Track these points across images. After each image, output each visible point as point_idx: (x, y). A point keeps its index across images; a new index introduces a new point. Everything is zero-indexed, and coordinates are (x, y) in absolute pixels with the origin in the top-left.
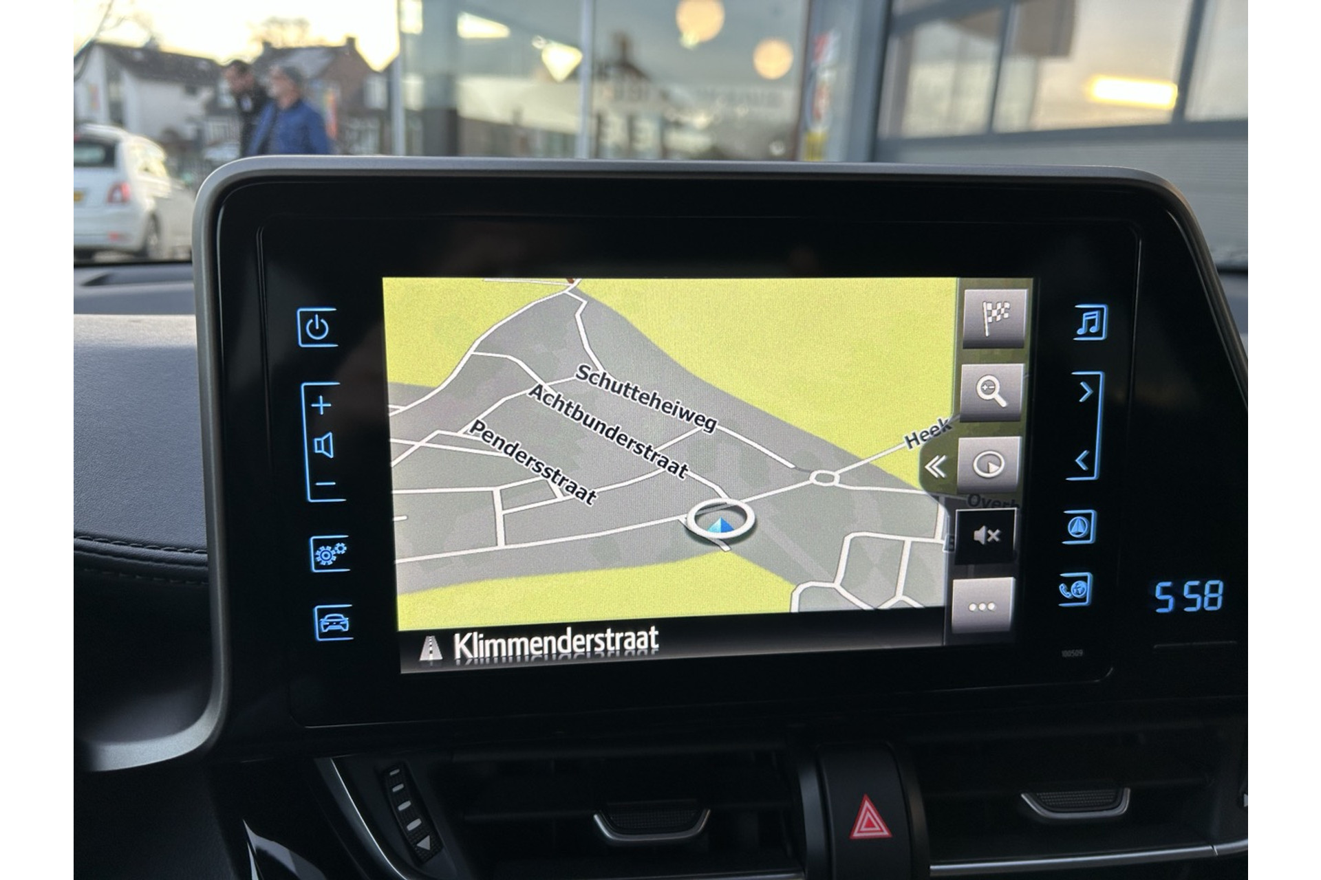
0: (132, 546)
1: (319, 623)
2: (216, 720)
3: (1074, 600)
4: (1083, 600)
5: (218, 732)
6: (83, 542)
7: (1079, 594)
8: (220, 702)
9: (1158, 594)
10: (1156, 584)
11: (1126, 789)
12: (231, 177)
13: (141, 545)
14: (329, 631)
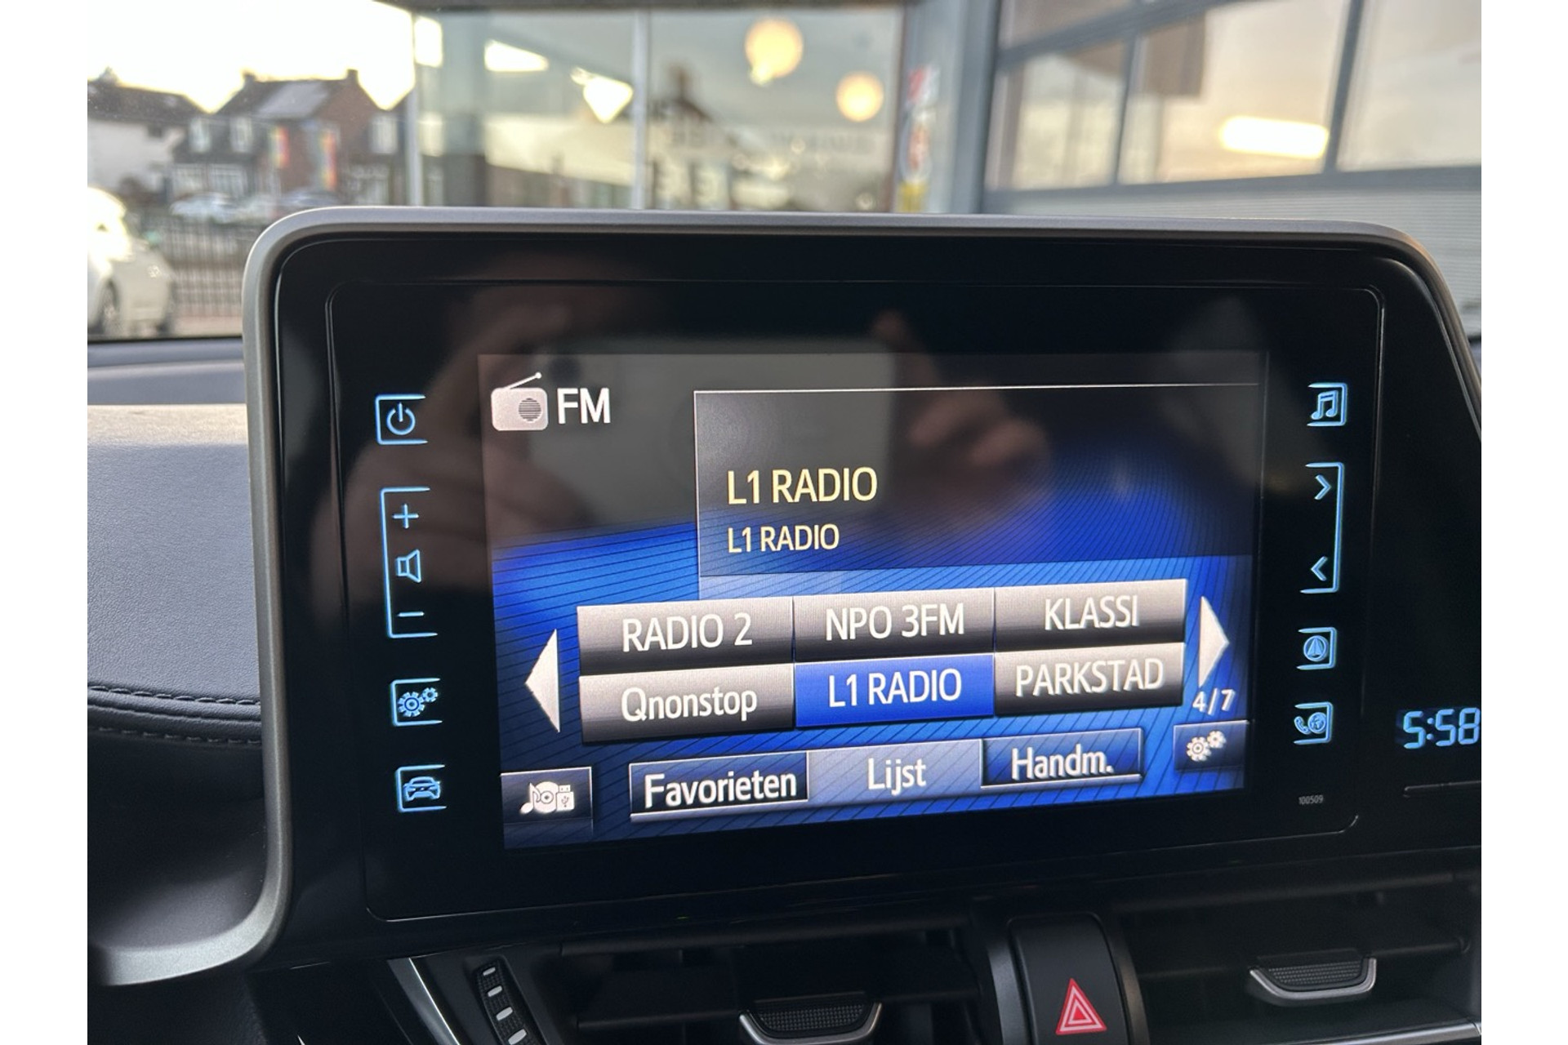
0: (159, 697)
1: (403, 789)
2: (272, 915)
3: (1313, 736)
4: (1322, 735)
5: (275, 930)
6: (97, 694)
7: (1317, 729)
8: (278, 893)
9: (1407, 727)
10: (1404, 715)
11: (1371, 960)
12: (293, 234)
13: (170, 695)
14: (415, 799)
